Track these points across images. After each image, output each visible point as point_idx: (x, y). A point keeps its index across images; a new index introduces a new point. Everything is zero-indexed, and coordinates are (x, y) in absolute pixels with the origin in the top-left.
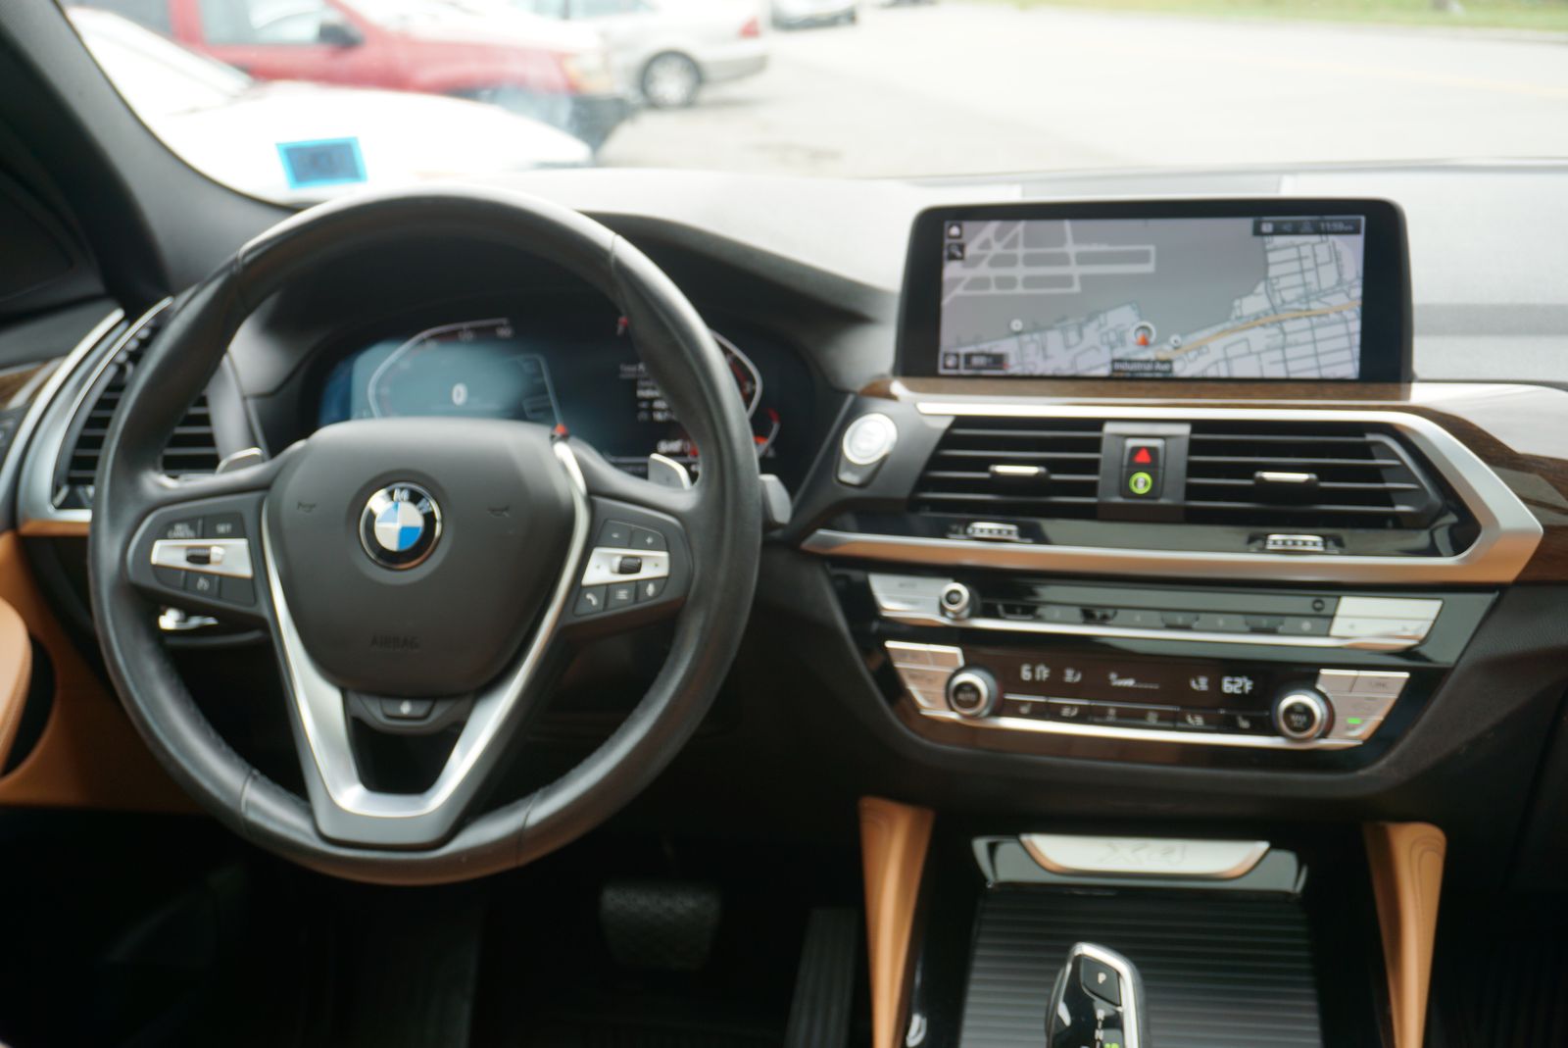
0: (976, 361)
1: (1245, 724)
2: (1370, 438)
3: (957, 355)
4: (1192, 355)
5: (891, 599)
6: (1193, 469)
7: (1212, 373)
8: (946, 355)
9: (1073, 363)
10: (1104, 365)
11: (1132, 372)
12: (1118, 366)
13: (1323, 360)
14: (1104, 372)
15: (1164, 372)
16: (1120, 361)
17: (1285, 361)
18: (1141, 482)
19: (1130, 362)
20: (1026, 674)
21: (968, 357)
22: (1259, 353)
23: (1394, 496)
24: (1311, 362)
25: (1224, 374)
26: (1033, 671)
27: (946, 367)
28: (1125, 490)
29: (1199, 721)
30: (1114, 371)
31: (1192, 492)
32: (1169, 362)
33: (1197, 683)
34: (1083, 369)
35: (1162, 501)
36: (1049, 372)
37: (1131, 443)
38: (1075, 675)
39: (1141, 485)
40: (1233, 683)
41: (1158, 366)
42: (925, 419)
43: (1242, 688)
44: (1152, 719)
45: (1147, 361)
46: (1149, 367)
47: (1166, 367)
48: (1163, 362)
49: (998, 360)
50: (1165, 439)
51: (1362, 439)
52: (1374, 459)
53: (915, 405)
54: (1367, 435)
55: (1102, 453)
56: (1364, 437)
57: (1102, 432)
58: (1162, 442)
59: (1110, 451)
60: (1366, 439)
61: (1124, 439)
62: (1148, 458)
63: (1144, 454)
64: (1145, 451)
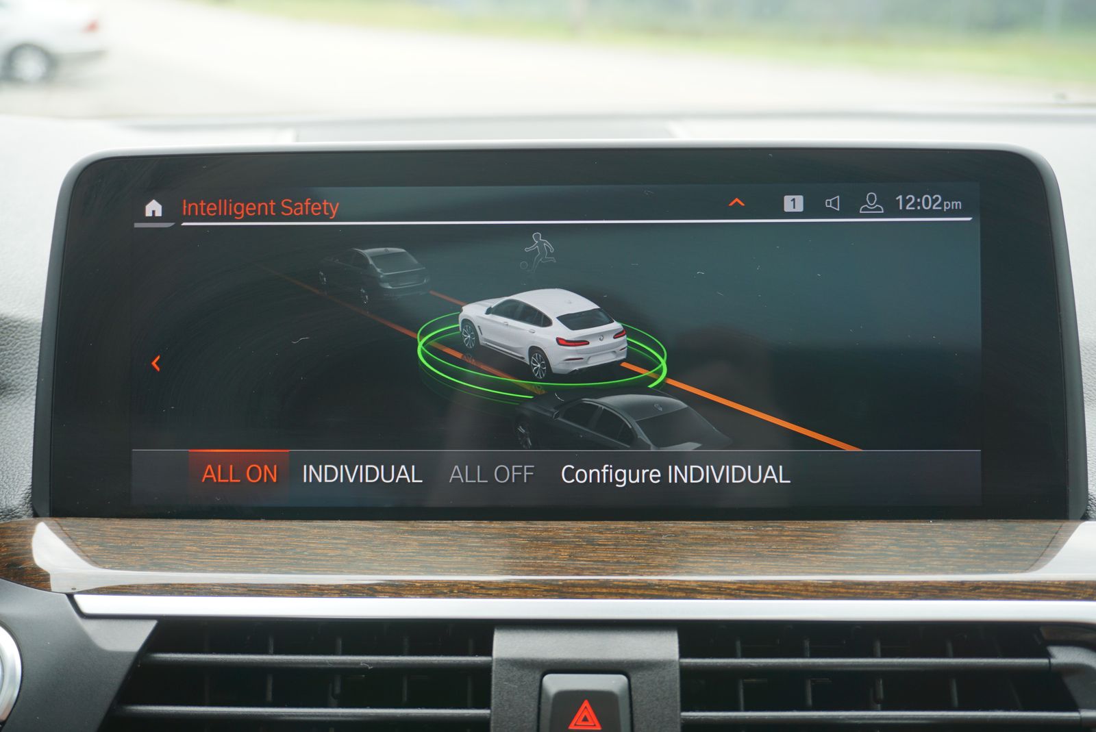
2: (1063, 656)
37: (555, 684)
42: (89, 627)
50: (631, 674)
51: (1045, 661)
52: (1075, 708)
53: (70, 596)
54: (1054, 650)
55: (492, 707)
56: (1048, 655)
57: (489, 653)
58: (623, 678)
59: (510, 705)
60: (1053, 661)
61: (538, 676)
62: (594, 723)
63: (586, 713)
64: (586, 704)
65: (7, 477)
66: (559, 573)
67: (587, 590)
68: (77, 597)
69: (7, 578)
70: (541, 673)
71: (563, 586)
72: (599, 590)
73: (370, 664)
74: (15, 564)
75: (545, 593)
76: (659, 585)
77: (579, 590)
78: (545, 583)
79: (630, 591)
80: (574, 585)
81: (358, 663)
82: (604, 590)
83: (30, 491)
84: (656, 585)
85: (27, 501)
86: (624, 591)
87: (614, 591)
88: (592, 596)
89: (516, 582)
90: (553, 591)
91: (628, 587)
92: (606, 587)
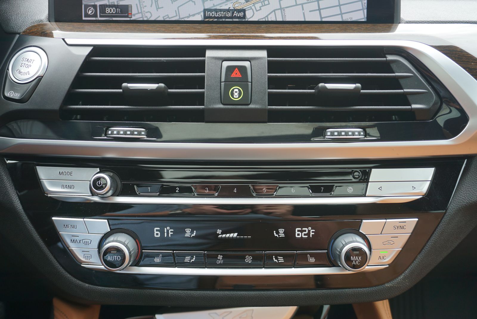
0: (108, 10)
1: (312, 260)
2: (390, 58)
3: (95, 6)
4: (258, 6)
5: (53, 185)
6: (272, 82)
7: (272, 18)
8: (87, 6)
9: (177, 12)
10: (199, 13)
11: (218, 18)
12: (207, 14)
13: (344, 9)
14: (199, 18)
15: (239, 18)
16: (210, 10)
17: (319, 9)
18: (236, 93)
19: (216, 11)
20: (157, 234)
21: (103, 8)
22: (302, 4)
23: (410, 98)
24: (337, 10)
25: (280, 19)
26: (162, 232)
27: (87, 15)
28: (225, 99)
29: (281, 260)
30: (205, 17)
31: (273, 99)
32: (244, 11)
33: (278, 233)
34: (184, 15)
35: (252, 106)
36: (161, 19)
37: (226, 64)
38: (192, 232)
39: (236, 95)
40: (302, 231)
41: (236, 14)
42: (71, 49)
43: (308, 234)
44: (249, 260)
45: (228, 10)
46: (230, 15)
47: (241, 14)
48: (239, 11)
49: (125, 10)
50: (251, 61)
51: (385, 59)
52: (394, 73)
53: (63, 39)
54: (387, 56)
55: (206, 72)
56: (386, 57)
57: (205, 56)
58: (249, 63)
59: (212, 70)
60: (387, 59)
61: (221, 62)
62: (239, 75)
63: (236, 72)
64: (237, 69)
65: (40, 12)
66: (227, 33)
67: (237, 38)
68: (65, 40)
69: (41, 36)
70: (222, 61)
71: (229, 36)
72: (241, 38)
73: (165, 60)
74: (44, 32)
75: (223, 38)
76: (261, 36)
77: (234, 37)
78: (223, 36)
79: (251, 38)
80: (232, 36)
81: (161, 60)
82: (243, 38)
83: (48, 15)
84: (260, 36)
85: (47, 18)
86: (249, 38)
87: (246, 38)
88: (238, 39)
89: (213, 35)
90: (226, 38)
91: (250, 37)
92: (243, 37)
